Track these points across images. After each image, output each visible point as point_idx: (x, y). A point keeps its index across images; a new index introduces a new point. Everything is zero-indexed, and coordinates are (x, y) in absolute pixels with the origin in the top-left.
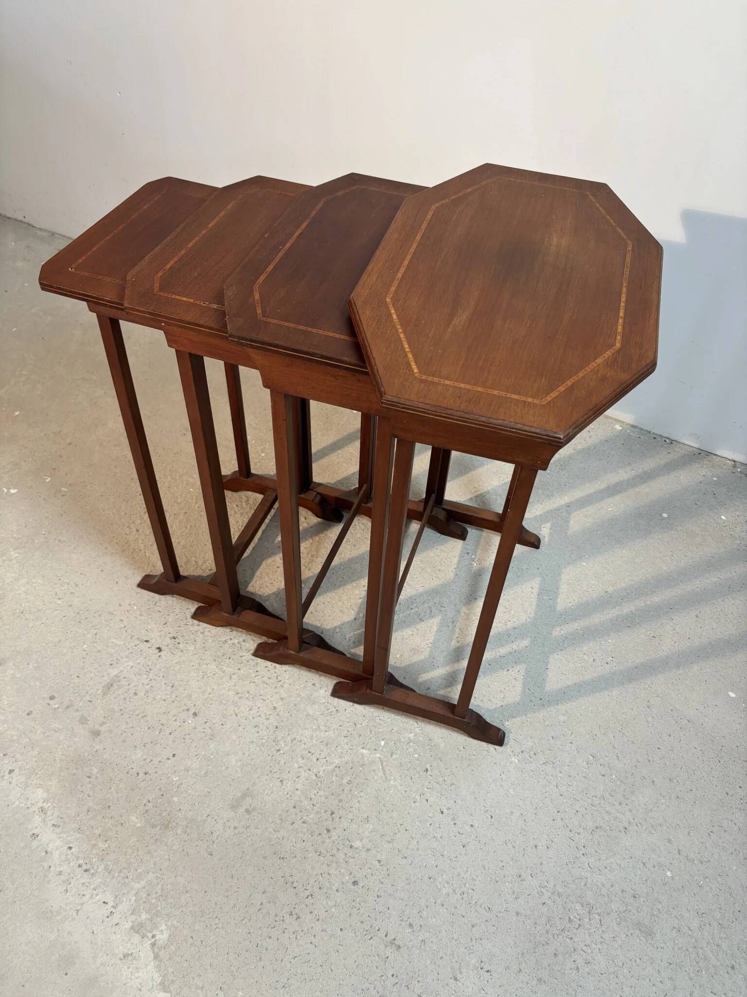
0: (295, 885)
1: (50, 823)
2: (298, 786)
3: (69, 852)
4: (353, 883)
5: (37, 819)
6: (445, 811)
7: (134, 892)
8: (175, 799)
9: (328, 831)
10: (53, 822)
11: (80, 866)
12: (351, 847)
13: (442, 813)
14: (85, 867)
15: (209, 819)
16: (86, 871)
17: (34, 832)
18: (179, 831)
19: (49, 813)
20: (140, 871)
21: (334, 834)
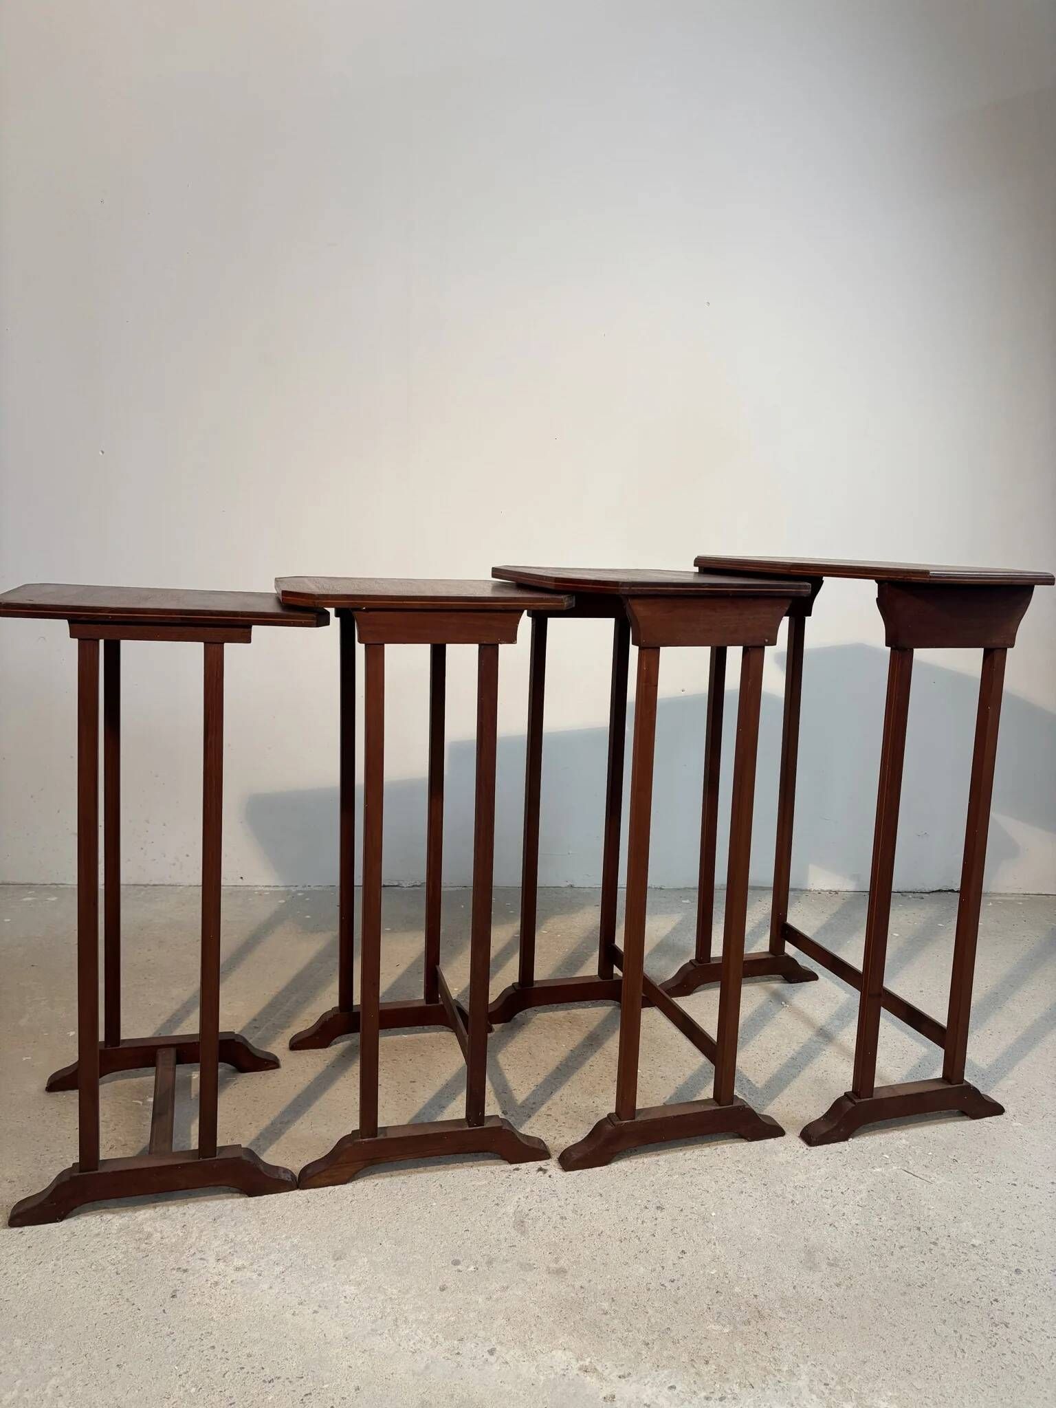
0: (965, 1299)
1: (614, 1377)
2: (854, 1222)
3: (676, 1392)
4: (1016, 1271)
5: (590, 1380)
6: (1016, 1183)
7: (805, 1392)
8: (737, 1289)
9: (935, 1244)
10: (617, 1373)
11: (707, 1398)
12: (974, 1246)
13: (1015, 1185)
14: (718, 1395)
15: (798, 1289)
16: (721, 1399)
17: (604, 1395)
18: (781, 1314)
19: (599, 1368)
20: (785, 1369)
21: (943, 1242)
